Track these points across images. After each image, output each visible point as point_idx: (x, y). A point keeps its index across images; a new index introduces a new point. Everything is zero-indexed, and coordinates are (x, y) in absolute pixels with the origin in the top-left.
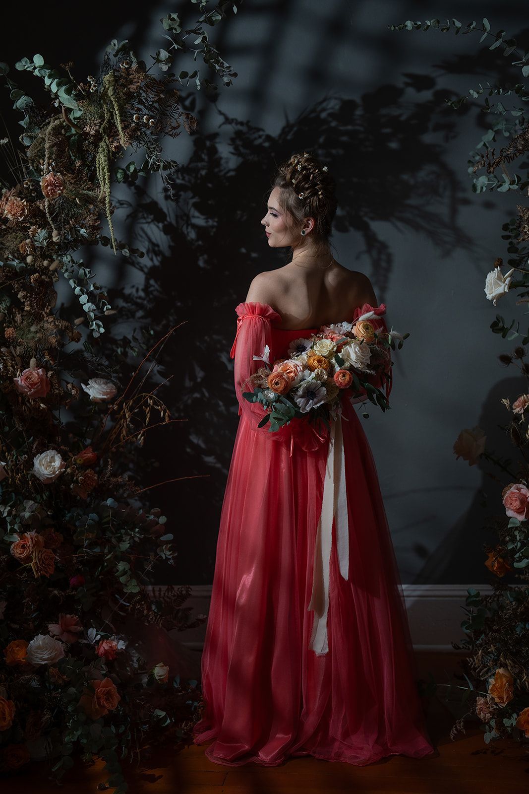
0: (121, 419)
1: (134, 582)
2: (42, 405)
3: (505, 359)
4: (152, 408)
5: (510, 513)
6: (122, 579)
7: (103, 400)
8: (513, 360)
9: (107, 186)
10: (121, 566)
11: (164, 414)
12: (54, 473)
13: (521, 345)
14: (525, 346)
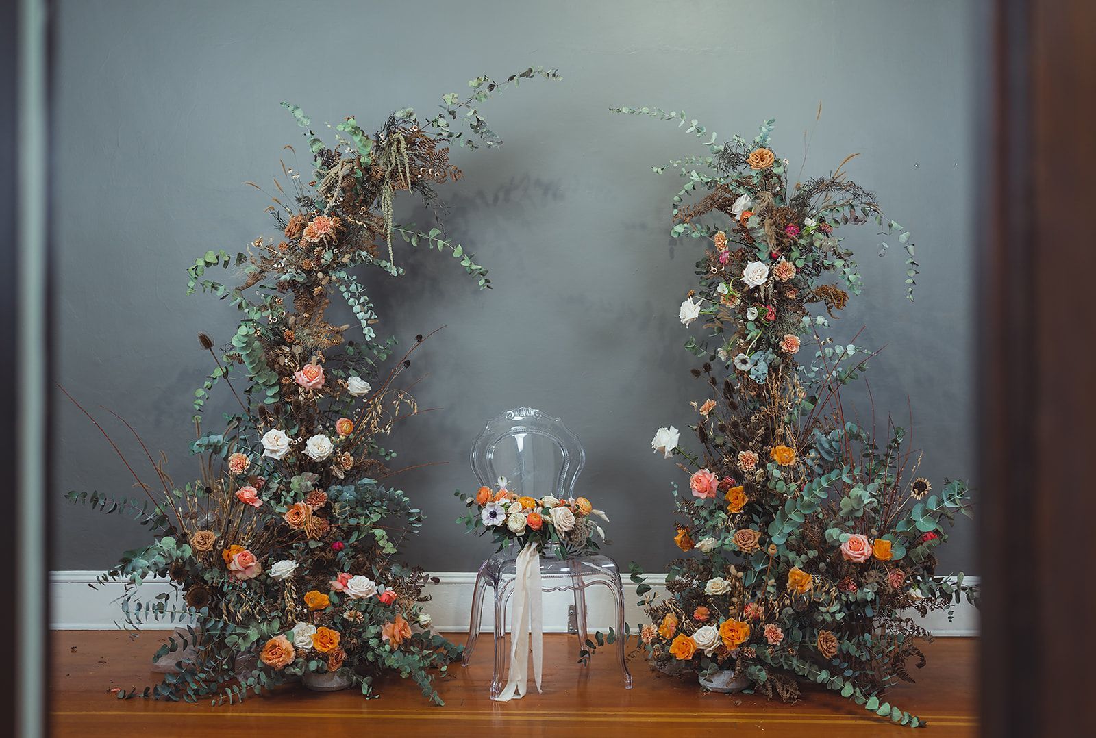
0: (371, 411)
1: (391, 545)
2: (320, 395)
3: (696, 373)
4: (401, 402)
5: (695, 494)
6: (381, 543)
7: (360, 395)
8: (702, 373)
9: (390, 220)
10: (379, 532)
11: (414, 406)
12: (325, 453)
13: (708, 361)
14: (711, 362)
